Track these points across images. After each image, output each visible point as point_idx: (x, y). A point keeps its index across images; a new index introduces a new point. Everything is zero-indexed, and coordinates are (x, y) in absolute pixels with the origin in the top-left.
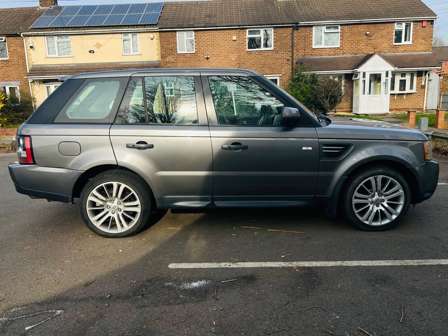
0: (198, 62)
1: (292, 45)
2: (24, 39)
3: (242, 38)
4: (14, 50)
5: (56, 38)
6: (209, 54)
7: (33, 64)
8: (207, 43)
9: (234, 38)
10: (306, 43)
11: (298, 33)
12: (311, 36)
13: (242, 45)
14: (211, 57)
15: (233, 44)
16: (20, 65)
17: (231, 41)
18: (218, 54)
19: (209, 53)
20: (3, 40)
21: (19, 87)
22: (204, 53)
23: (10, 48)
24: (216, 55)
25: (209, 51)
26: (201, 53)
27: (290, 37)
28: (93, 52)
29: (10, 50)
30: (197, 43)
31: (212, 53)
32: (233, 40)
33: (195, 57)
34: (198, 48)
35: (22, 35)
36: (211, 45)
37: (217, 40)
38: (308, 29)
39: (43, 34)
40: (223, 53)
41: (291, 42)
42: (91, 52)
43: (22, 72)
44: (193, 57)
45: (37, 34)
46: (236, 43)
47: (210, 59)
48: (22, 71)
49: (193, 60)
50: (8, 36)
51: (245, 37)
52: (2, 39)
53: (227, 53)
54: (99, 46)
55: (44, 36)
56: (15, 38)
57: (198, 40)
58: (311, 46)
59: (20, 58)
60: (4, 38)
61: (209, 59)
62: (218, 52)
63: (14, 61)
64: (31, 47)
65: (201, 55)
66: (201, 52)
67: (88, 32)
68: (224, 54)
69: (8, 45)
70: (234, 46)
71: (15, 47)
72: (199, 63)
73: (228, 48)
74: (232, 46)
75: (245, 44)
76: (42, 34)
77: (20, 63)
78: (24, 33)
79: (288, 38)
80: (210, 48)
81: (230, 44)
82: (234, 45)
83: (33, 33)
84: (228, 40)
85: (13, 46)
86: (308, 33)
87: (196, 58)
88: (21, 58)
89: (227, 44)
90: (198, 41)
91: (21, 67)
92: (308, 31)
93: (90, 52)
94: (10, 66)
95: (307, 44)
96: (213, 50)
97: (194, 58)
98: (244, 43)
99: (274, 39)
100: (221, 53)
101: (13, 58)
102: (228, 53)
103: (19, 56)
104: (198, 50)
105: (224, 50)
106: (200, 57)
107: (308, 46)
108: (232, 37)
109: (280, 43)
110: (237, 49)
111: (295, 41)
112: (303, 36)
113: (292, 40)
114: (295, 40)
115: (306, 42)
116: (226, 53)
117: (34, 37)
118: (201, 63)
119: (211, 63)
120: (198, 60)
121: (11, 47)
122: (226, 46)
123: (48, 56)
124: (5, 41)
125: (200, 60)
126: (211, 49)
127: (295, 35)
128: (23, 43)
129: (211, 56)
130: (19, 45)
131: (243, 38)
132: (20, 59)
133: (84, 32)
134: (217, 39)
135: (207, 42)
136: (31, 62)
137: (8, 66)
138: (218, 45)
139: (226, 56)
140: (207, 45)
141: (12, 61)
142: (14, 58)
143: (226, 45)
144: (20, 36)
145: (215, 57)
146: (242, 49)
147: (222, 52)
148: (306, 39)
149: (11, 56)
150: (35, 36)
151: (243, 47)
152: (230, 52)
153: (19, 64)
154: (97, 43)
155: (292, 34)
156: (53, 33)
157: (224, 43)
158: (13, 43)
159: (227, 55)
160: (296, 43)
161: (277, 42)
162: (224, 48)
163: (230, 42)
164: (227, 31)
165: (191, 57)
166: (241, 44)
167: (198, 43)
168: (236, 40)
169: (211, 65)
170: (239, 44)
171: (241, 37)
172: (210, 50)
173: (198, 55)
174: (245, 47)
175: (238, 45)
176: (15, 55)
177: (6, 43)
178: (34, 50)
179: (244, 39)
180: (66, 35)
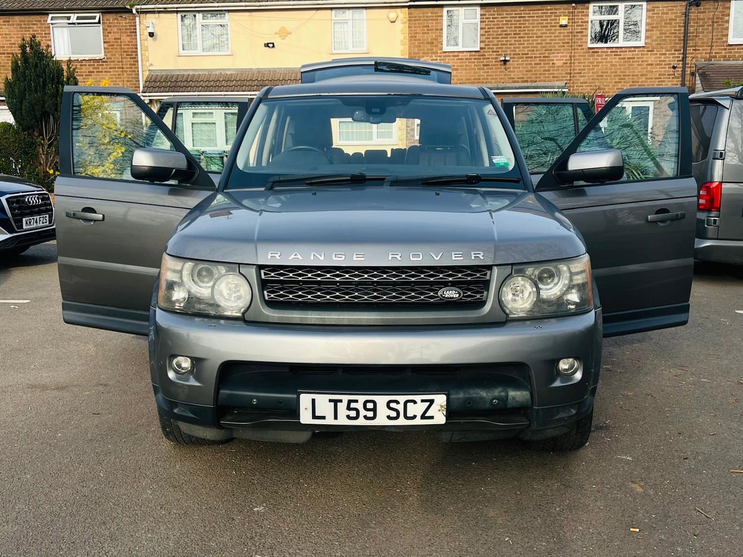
0: (483, 69)
1: (684, 37)
2: (137, 19)
3: (580, 21)
4: (115, 39)
5: (199, 16)
6: (508, 52)
7: (151, 68)
8: (506, 31)
9: (564, 21)
10: (714, 34)
11: (698, 13)
12: (726, 18)
13: (579, 34)
14: (511, 60)
15: (559, 33)
16: (125, 69)
17: (556, 26)
18: (528, 54)
19: (509, 50)
20: (97, 20)
21: (121, 113)
22: (498, 52)
23: (108, 36)
24: (523, 54)
25: (508, 46)
26: (492, 52)
27: (680, 20)
28: (273, 46)
29: (107, 40)
30: (485, 30)
31: (516, 51)
32: (561, 26)
33: (480, 59)
34: (487, 40)
35: (134, 11)
36: (514, 34)
37: (527, 25)
38: (721, 5)
39: (177, 8)
40: (537, 51)
41: (683, 31)
42: (270, 45)
43: (128, 83)
44: (475, 59)
45: (165, 8)
46: (566, 31)
47: (511, 62)
48: (128, 81)
49: (475, 66)
50: (106, 11)
51: (586, 20)
52: (94, 18)
53: (546, 50)
54: (284, 33)
55: (177, 12)
56: (119, 15)
57: (486, 25)
58: (724, 39)
59: (125, 55)
60: (98, 15)
61: (508, 63)
62: (526, 50)
63: (114, 62)
64: (151, 35)
65: (491, 55)
66: (493, 48)
67: (266, 6)
68: (540, 54)
69: (103, 29)
70: (562, 38)
71: (118, 33)
72: (486, 70)
73: (548, 41)
74: (558, 36)
75: (584, 34)
76: (174, 8)
77: (124, 66)
78: (138, 7)
79: (676, 23)
80: (511, 41)
81: (552, 33)
82: (562, 35)
83: (157, 6)
84: (549, 25)
85: (114, 32)
86: (720, 12)
87: (482, 60)
88: (127, 55)
89: (548, 32)
90: (487, 27)
91: (128, 75)
92: (720, 8)
93: (267, 45)
94: (106, 72)
95: (718, 35)
96: (517, 46)
97: (476, 61)
98: (584, 31)
99: (647, 24)
100: (534, 51)
101: (112, 55)
102: (547, 52)
103: (124, 52)
104: (485, 45)
105: (539, 46)
106: (489, 58)
107: (719, 39)
108: (558, 18)
109: (658, 32)
110: (569, 43)
111: (691, 29)
112: (709, 19)
113: (685, 26)
114: (692, 26)
115: (714, 31)
116: (544, 52)
117: (157, 15)
118: (490, 71)
119: (512, 72)
120: (484, 65)
121: (110, 33)
122: (545, 37)
123: (182, 52)
124: (99, 22)
125: (489, 65)
126: (513, 42)
127: (692, 16)
128: (135, 26)
129: (512, 56)
130: (126, 29)
131: (582, 22)
132: (125, 58)
133: (258, 5)
134: (527, 22)
135: (505, 29)
136: (148, 65)
137: (102, 72)
138: (529, 34)
139: (544, 57)
140: (506, 34)
141: (110, 62)
142: (115, 55)
143: (544, 35)
144: (130, 11)
145: (520, 60)
146: (577, 43)
147: (535, 49)
148: (715, 24)
149: (108, 52)
150: (159, 12)
151: (581, 39)
152: (552, 50)
153: (123, 68)
154: (281, 27)
155: (686, 15)
156: (195, 7)
157: (542, 30)
158: (114, 26)
159: (547, 55)
160: (693, 33)
161: (653, 30)
162: (539, 42)
163: (553, 28)
164: (549, 8)
165: (471, 59)
166: (577, 32)
167: (487, 30)
168: (566, 26)
169: (512, 77)
170: (572, 33)
171: (577, 19)
172: (510, 44)
173: (484, 55)
174: (584, 40)
175: (569, 36)
176: (117, 49)
177: (101, 25)
178: (155, 40)
179: (584, 24)
180: (222, 10)
